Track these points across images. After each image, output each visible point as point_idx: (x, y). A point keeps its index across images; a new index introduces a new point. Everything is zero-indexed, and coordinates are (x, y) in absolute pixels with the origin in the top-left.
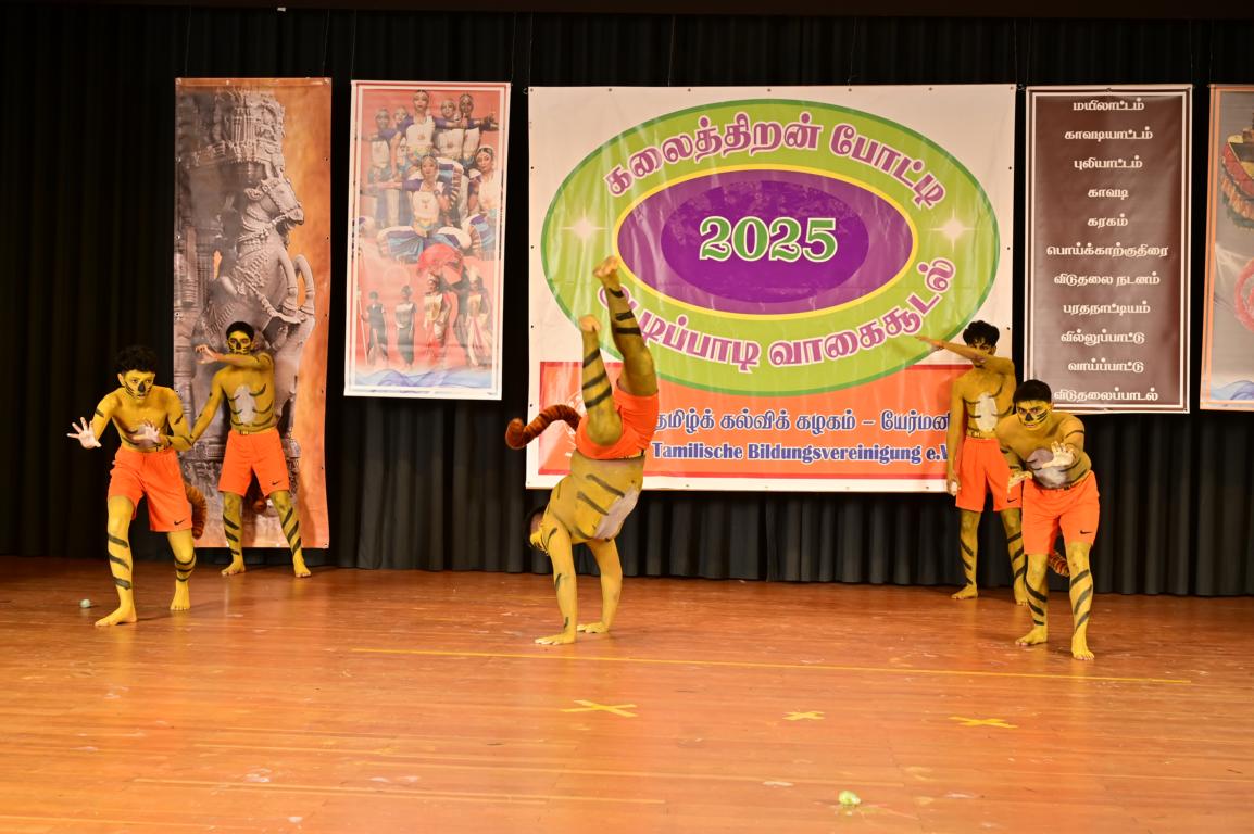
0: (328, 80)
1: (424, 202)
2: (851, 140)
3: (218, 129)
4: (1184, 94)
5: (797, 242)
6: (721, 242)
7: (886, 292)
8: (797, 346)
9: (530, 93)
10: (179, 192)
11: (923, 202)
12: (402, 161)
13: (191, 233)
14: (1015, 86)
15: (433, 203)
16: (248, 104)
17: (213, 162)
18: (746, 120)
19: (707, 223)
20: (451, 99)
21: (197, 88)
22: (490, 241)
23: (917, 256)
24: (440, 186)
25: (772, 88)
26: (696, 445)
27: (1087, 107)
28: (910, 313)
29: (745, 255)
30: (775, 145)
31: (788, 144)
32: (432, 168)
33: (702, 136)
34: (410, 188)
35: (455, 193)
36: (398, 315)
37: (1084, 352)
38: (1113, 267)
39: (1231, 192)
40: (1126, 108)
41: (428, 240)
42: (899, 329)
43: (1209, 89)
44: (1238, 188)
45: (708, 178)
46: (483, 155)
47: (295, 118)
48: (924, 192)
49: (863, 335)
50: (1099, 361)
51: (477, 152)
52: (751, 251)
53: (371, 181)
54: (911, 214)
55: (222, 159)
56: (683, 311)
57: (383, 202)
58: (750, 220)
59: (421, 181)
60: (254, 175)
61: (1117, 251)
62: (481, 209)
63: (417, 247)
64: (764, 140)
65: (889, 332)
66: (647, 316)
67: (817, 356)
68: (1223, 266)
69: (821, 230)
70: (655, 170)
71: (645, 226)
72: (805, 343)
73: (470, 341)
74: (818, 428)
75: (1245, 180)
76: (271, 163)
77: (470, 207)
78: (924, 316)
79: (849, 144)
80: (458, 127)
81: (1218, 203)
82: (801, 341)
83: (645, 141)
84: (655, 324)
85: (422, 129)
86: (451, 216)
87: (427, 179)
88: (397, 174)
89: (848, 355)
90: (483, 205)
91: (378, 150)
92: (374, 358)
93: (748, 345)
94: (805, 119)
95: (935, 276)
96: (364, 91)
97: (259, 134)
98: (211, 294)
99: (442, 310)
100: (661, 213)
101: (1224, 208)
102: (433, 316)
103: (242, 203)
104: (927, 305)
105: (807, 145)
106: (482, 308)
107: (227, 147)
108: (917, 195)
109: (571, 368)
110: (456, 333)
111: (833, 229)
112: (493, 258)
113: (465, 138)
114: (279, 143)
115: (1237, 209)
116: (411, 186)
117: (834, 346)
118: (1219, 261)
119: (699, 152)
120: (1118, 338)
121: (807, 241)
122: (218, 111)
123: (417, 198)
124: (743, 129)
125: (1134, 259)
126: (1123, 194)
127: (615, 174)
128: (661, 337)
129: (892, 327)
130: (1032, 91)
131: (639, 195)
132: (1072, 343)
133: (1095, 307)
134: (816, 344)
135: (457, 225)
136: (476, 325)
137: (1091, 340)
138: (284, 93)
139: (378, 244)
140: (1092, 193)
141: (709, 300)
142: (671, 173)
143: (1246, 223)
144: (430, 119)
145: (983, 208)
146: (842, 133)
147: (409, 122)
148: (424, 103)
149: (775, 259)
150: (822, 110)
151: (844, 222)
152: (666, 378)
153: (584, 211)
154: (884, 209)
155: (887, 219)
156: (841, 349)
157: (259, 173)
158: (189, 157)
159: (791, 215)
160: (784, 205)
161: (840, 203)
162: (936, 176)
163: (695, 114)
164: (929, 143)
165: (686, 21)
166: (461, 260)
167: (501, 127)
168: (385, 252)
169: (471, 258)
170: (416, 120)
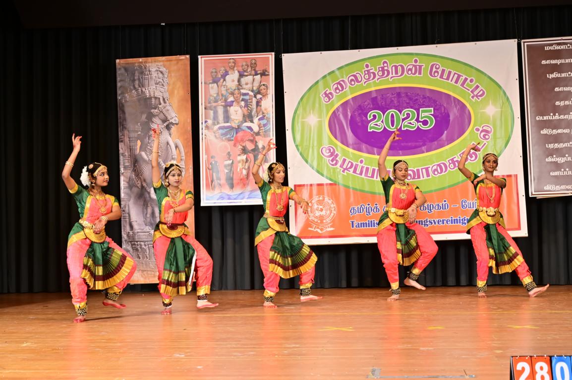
0: (188, 56)
1: (236, 111)
2: (438, 70)
3: (137, 82)
5: (415, 120)
6: (377, 122)
7: (461, 141)
8: (418, 170)
9: (283, 56)
10: (120, 114)
11: (475, 98)
12: (224, 92)
13: (126, 132)
14: (516, 40)
15: (240, 112)
16: (151, 70)
17: (136, 98)
18: (387, 64)
19: (371, 114)
20: (246, 62)
21: (128, 63)
22: (268, 128)
23: (474, 125)
24: (243, 103)
25: (399, 48)
26: (371, 221)
27: (551, 48)
29: (390, 128)
30: (402, 75)
31: (408, 73)
32: (239, 95)
33: (366, 72)
34: (227, 105)
35: (250, 106)
36: (226, 166)
37: (557, 166)
38: (569, 124)
40: (571, 48)
41: (238, 129)
45: (370, 92)
46: (263, 87)
47: (173, 75)
48: (475, 93)
49: (450, 164)
50: (565, 170)
51: (260, 86)
52: (393, 126)
53: (210, 103)
54: (470, 105)
55: (140, 97)
56: (361, 156)
57: (216, 113)
58: (392, 111)
59: (233, 102)
60: (155, 103)
61: (570, 117)
62: (263, 113)
63: (233, 133)
64: (397, 72)
66: (344, 160)
67: (428, 175)
69: (427, 114)
70: (344, 90)
71: (342, 118)
72: (422, 169)
74: (430, 210)
76: (163, 97)
77: (258, 113)
79: (438, 72)
80: (250, 75)
82: (420, 168)
83: (339, 76)
84: (348, 164)
85: (233, 77)
86: (249, 117)
87: (236, 100)
88: (222, 99)
89: (443, 173)
90: (264, 111)
91: (212, 88)
92: (214, 187)
94: (416, 61)
95: (483, 133)
96: (205, 60)
97: (157, 84)
98: (136, 161)
99: (246, 162)
100: (349, 110)
102: (242, 165)
103: (150, 116)
105: (417, 74)
106: (266, 160)
107: (142, 91)
108: (472, 95)
109: (309, 187)
111: (432, 113)
112: (269, 137)
113: (254, 80)
116: (229, 104)
117: (436, 170)
119: (365, 80)
121: (420, 120)
122: (137, 74)
123: (232, 110)
124: (386, 68)
126: (571, 89)
127: (325, 93)
128: (352, 170)
130: (524, 42)
131: (337, 103)
132: (551, 162)
133: (562, 144)
134: (427, 169)
135: (252, 121)
137: (561, 160)
138: (169, 63)
139: (214, 133)
140: (557, 89)
141: (374, 151)
142: (352, 91)
144: (236, 72)
145: (505, 100)
146: (434, 67)
147: (226, 74)
148: (233, 64)
149: (405, 129)
150: (424, 57)
151: (437, 110)
152: (355, 190)
153: (312, 111)
154: (457, 102)
155: (458, 106)
156: (439, 171)
157: (157, 102)
158: (124, 96)
159: (412, 108)
160: (407, 103)
161: (435, 101)
162: (481, 85)
163: (363, 62)
164: (477, 69)
165: (356, 18)
166: (254, 138)
167: (270, 74)
168: (218, 136)
169: (259, 136)
170: (230, 72)
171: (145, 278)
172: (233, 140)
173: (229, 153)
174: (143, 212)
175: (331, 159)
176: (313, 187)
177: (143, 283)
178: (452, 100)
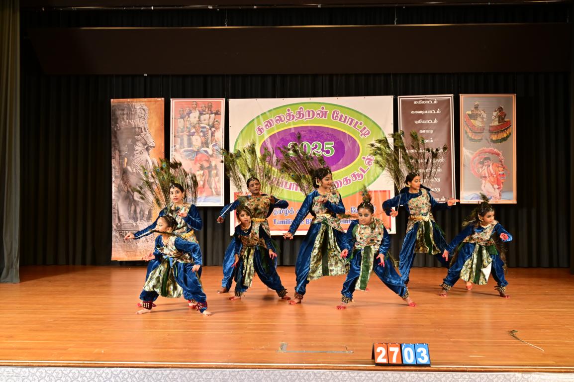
0: (163, 99)
1: (197, 139)
2: (338, 115)
3: (125, 116)
4: (451, 98)
5: (321, 150)
7: (352, 166)
9: (230, 101)
10: (113, 139)
11: (363, 136)
12: (189, 126)
13: (117, 152)
14: (393, 96)
15: (199, 140)
16: (136, 107)
17: (124, 127)
18: (302, 109)
20: (205, 104)
21: (120, 102)
23: (362, 154)
24: (201, 134)
25: (311, 98)
26: (289, 220)
27: (418, 102)
28: (360, 173)
30: (312, 118)
31: (317, 117)
32: (199, 128)
33: (288, 115)
34: (191, 135)
35: (207, 136)
39: (468, 130)
40: (431, 103)
41: (198, 152)
42: (356, 179)
43: (459, 96)
44: (470, 129)
45: (290, 129)
46: (216, 123)
47: (152, 111)
48: (363, 132)
49: (344, 181)
51: (214, 122)
53: (178, 133)
54: (359, 140)
55: (127, 126)
57: (182, 140)
58: (306, 143)
59: (195, 132)
60: (138, 131)
62: (216, 141)
63: (194, 155)
64: (309, 116)
65: (353, 180)
68: (467, 155)
69: (329, 146)
70: (272, 126)
71: (269, 146)
73: (213, 187)
75: (472, 126)
76: (144, 127)
77: (212, 141)
78: (365, 174)
79: (338, 117)
80: (207, 114)
81: (464, 134)
83: (269, 117)
85: (195, 115)
86: (205, 144)
87: (197, 131)
88: (187, 130)
91: (180, 122)
94: (323, 108)
95: (368, 161)
96: (175, 102)
97: (140, 118)
98: (124, 172)
99: (203, 176)
100: (275, 141)
101: (466, 136)
102: (200, 178)
103: (135, 142)
104: (365, 170)
105: (323, 118)
106: (217, 175)
107: (129, 122)
108: (361, 134)
110: (208, 184)
111: (333, 145)
113: (210, 118)
114: (146, 120)
118: (465, 154)
119: (287, 120)
121: (324, 149)
122: (126, 110)
123: (194, 138)
124: (302, 112)
126: (431, 132)
127: (258, 128)
129: (354, 178)
130: (400, 98)
131: (267, 135)
135: (208, 147)
136: (215, 181)
138: (149, 103)
139: (180, 154)
140: (421, 131)
142: (277, 128)
143: (473, 140)
144: (198, 111)
146: (335, 113)
147: (190, 112)
148: (195, 106)
149: (314, 156)
150: (328, 105)
151: (337, 143)
154: (350, 139)
155: (351, 142)
157: (140, 131)
158: (116, 126)
159: (319, 141)
160: (316, 138)
161: (335, 137)
162: (368, 127)
163: (286, 107)
164: (364, 115)
165: (283, 76)
166: (209, 159)
167: (222, 114)
168: (183, 156)
169: (213, 158)
170: (193, 112)
171: (129, 257)
172: (194, 160)
173: (191, 169)
174: (128, 210)
177: (127, 260)
178: (347, 136)
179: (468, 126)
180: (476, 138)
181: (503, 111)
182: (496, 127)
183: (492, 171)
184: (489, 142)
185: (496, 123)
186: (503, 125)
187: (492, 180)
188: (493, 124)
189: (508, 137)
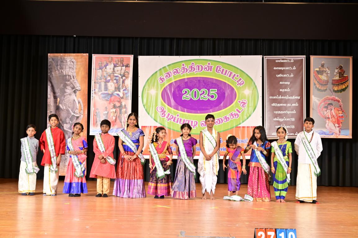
0: (87, 54)
1: (111, 85)
2: (221, 69)
3: (59, 67)
4: (303, 58)
5: (207, 95)
6: (188, 95)
7: (231, 108)
9: (139, 57)
10: (49, 83)
11: (239, 85)
12: (105, 75)
14: (262, 56)
15: (113, 86)
16: (67, 60)
17: (58, 75)
18: (194, 64)
19: (184, 90)
20: (118, 59)
21: (54, 56)
22: (128, 95)
23: (238, 99)
24: (115, 81)
25: (200, 56)
27: (279, 61)
28: (236, 113)
29: (194, 98)
30: (200, 71)
31: (205, 70)
32: (113, 77)
33: (183, 68)
34: (107, 82)
35: (119, 83)
36: (104, 114)
37: (280, 123)
38: (286, 101)
39: (316, 83)
40: (289, 61)
41: (112, 95)
42: (233, 117)
43: (310, 57)
44: (318, 81)
45: (184, 79)
46: (127, 73)
47: (79, 63)
48: (239, 82)
49: (224, 119)
51: (125, 72)
52: (195, 97)
53: (97, 80)
54: (236, 88)
56: (178, 113)
57: (100, 85)
58: (195, 90)
59: (110, 80)
60: (68, 78)
61: (287, 97)
62: (126, 87)
63: (109, 97)
64: (199, 69)
65: (231, 118)
69: (213, 92)
70: (171, 77)
71: (168, 91)
75: (320, 80)
76: (73, 75)
77: (123, 87)
78: (240, 114)
79: (220, 71)
80: (120, 66)
81: (313, 85)
83: (168, 70)
84: (171, 116)
85: (110, 67)
86: (118, 89)
87: (112, 79)
88: (104, 78)
89: (220, 124)
90: (126, 86)
91: (99, 72)
92: (97, 125)
93: (195, 121)
94: (209, 64)
95: (242, 104)
96: (96, 57)
97: (70, 68)
98: (57, 109)
99: (115, 113)
100: (172, 88)
101: (315, 87)
102: (113, 114)
103: (65, 86)
104: (240, 111)
105: (209, 71)
106: (126, 112)
107: (61, 71)
108: (237, 83)
109: (149, 128)
110: (119, 119)
111: (216, 92)
112: (129, 100)
113: (121, 69)
114: (75, 70)
115: (318, 87)
116: (107, 81)
117: (217, 122)
118: (314, 100)
119: (182, 72)
120: (288, 119)
121: (210, 95)
122: (59, 62)
123: (109, 84)
124: (193, 67)
125: (292, 100)
126: (289, 83)
127: (160, 78)
128: (173, 120)
129: (232, 117)
130: (265, 57)
131: (167, 83)
132: (276, 121)
133: (282, 112)
135: (119, 91)
136: (124, 117)
137: (281, 120)
139: (99, 96)
140: (281, 83)
141: (185, 110)
142: (175, 78)
143: (320, 90)
144: (112, 64)
145: (255, 86)
146: (218, 68)
147: (107, 65)
148: (111, 60)
149: (202, 99)
150: (213, 62)
151: (219, 90)
152: (174, 130)
153: (153, 87)
154: (229, 87)
155: (230, 89)
156: (219, 122)
157: (70, 78)
158: (51, 74)
159: (206, 88)
160: (204, 86)
161: (218, 85)
162: (243, 78)
163: (180, 63)
164: (240, 70)
165: (179, 39)
166: (120, 100)
167: (131, 66)
168: (101, 98)
169: (123, 99)
170: (109, 64)
172: (108, 101)
173: (106, 107)
175: (162, 113)
176: (151, 128)
178: (227, 85)
179: (316, 79)
180: (322, 89)
181: (343, 69)
182: (337, 80)
183: (334, 114)
184: (332, 92)
185: (337, 78)
186: (343, 79)
187: (334, 121)
188: (335, 79)
189: (346, 88)
